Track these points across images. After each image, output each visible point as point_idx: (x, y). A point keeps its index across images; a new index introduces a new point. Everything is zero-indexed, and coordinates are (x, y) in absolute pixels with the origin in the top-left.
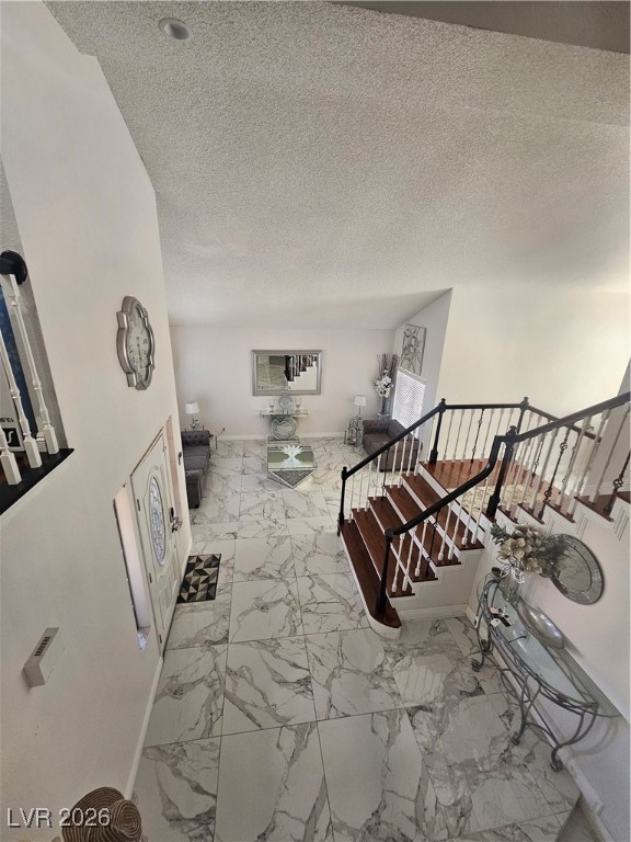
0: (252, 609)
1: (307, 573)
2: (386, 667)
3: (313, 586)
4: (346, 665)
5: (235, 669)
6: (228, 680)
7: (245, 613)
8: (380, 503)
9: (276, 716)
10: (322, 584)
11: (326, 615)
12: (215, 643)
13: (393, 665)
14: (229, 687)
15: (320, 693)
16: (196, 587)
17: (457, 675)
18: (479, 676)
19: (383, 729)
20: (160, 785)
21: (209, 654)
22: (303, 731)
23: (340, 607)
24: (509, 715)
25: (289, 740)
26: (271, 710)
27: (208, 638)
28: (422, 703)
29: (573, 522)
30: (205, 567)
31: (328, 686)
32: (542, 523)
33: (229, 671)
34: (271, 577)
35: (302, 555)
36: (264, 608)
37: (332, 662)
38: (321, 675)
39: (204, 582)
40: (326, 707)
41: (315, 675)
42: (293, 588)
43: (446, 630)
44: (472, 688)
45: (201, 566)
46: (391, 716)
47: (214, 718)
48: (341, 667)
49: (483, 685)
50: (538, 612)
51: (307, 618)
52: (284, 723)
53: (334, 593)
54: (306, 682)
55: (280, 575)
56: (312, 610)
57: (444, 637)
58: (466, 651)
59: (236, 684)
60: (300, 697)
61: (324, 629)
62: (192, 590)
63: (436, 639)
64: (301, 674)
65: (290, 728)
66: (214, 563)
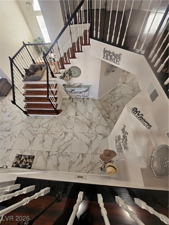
0: (43, 144)
1: (38, 128)
2: (67, 116)
3: (43, 127)
4: (65, 124)
5: (57, 150)
6: (59, 151)
7: (43, 146)
8: (27, 99)
9: (70, 140)
10: (43, 124)
11: (52, 125)
12: (49, 155)
13: (68, 115)
14: (61, 151)
15: (68, 131)
16: (27, 162)
17: (73, 105)
18: (74, 102)
19: (77, 121)
20: (76, 166)
21: (51, 157)
22: (74, 135)
23: (51, 122)
24: (81, 101)
25: (75, 138)
26: (69, 141)
27: (47, 157)
28: (75, 113)
29: (71, 64)
30: (20, 160)
31: (68, 129)
32: (65, 69)
33: (57, 151)
34: (34, 138)
35: (31, 128)
36: (44, 141)
37: (63, 127)
38: (65, 130)
39: (26, 160)
40: (71, 130)
41: (64, 131)
42: (41, 132)
43: (64, 103)
44: (75, 104)
45: (19, 162)
46: (76, 119)
47: (67, 155)
48: (65, 125)
49: (76, 102)
50: (76, 84)
51: (51, 130)
52: (72, 139)
53: (47, 122)
54: (65, 133)
55: (35, 135)
56: (49, 128)
57: (66, 104)
58: (69, 102)
59: (61, 149)
60: (68, 135)
61: (55, 127)
62: (28, 164)
63: (65, 106)
64: (64, 134)
65: (73, 138)
66: (20, 157)
